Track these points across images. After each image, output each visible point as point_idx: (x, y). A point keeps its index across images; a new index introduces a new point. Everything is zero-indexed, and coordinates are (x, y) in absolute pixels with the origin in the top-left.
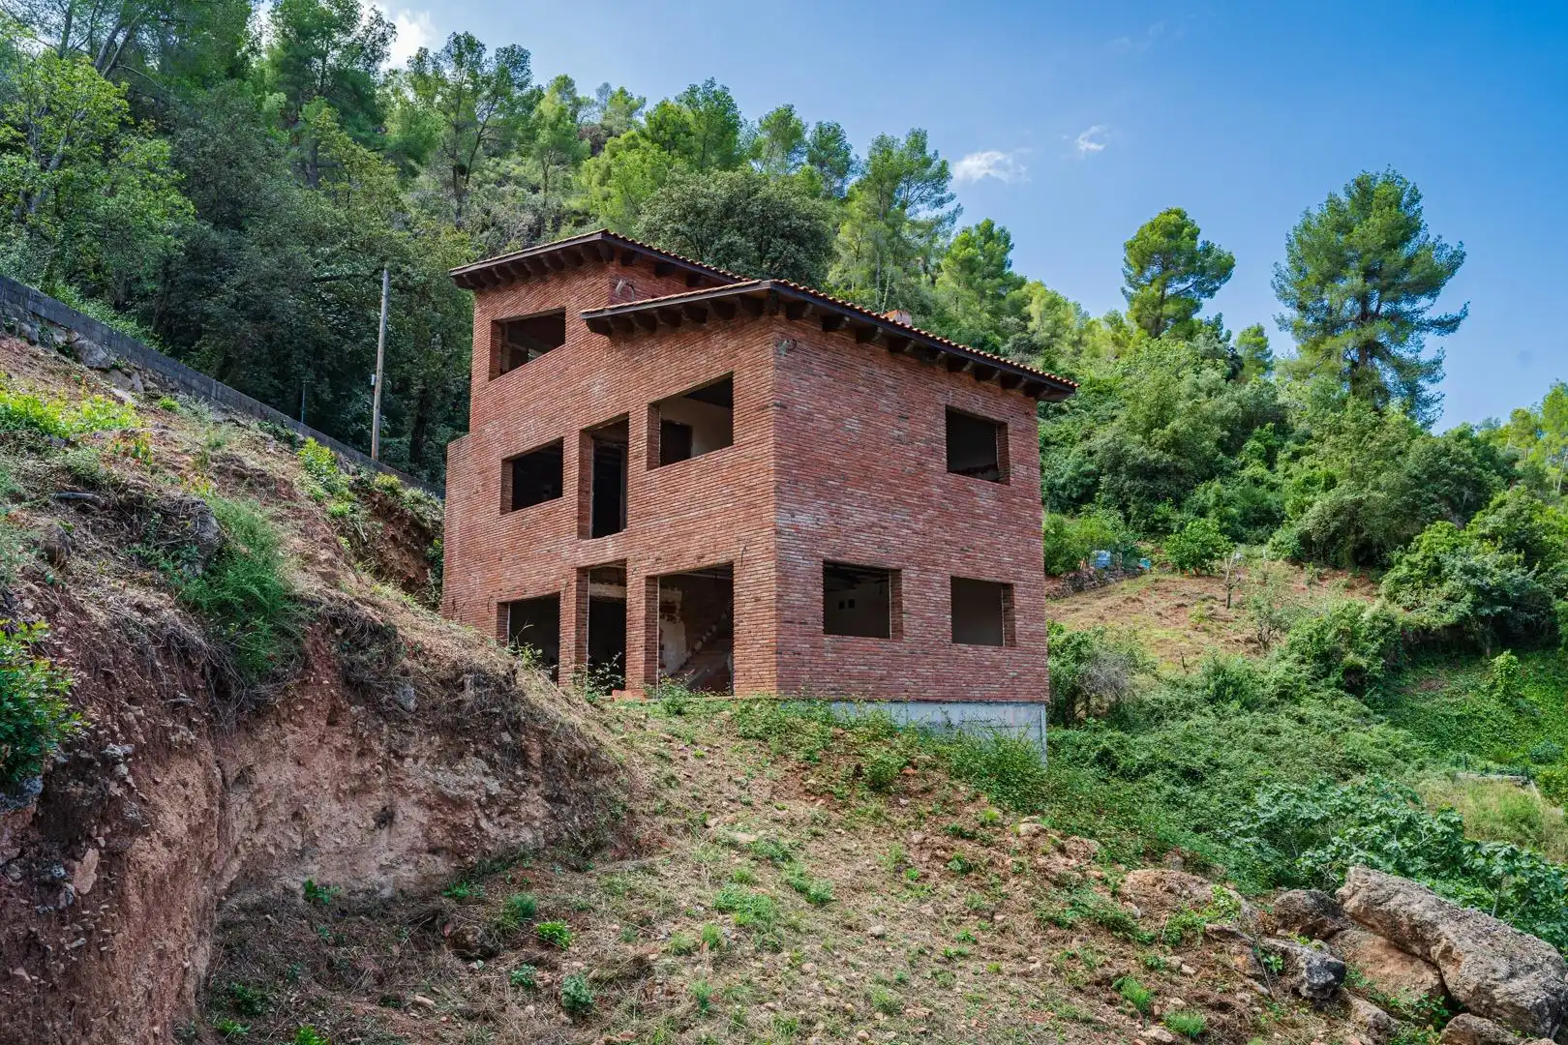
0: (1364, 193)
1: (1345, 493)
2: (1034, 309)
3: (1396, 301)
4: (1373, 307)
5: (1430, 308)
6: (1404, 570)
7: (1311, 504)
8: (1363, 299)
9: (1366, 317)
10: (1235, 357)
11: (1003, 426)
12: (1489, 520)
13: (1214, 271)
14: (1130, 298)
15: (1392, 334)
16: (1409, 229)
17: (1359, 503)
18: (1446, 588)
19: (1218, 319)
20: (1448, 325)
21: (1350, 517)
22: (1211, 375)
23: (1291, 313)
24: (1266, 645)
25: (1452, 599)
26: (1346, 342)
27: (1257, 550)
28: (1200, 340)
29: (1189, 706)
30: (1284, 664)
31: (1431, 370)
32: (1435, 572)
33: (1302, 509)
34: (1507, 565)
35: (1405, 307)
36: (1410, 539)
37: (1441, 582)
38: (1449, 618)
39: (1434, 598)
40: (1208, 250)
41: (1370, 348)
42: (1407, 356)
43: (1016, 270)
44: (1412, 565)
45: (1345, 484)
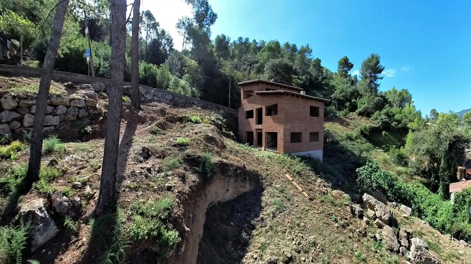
0: (373, 56)
1: (366, 105)
2: (324, 71)
3: (375, 74)
4: (372, 75)
5: (379, 75)
6: (373, 118)
7: (361, 107)
8: (371, 73)
9: (371, 76)
10: (353, 81)
11: (319, 107)
12: (384, 111)
13: (350, 66)
14: (338, 70)
15: (374, 79)
16: (378, 62)
17: (368, 107)
18: (378, 121)
19: (350, 74)
20: (381, 78)
21: (366, 109)
22: (349, 84)
23: (361, 75)
24: (354, 129)
25: (379, 123)
26: (368, 80)
27: (353, 113)
28: (348, 78)
29: (343, 140)
30: (356, 133)
31: (378, 85)
32: (376, 119)
33: (360, 107)
34: (386, 118)
35: (376, 75)
36: (374, 113)
37: (377, 120)
38: (378, 126)
39: (376, 122)
40: (350, 63)
41: (371, 82)
42: (376, 83)
43: (322, 65)
44: (374, 117)
45: (366, 104)
